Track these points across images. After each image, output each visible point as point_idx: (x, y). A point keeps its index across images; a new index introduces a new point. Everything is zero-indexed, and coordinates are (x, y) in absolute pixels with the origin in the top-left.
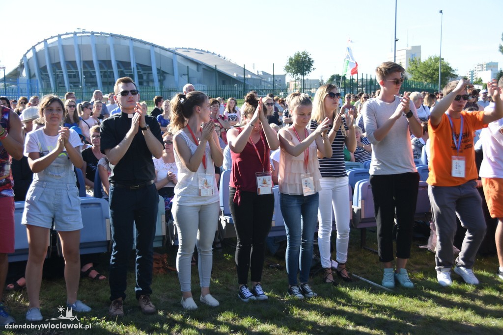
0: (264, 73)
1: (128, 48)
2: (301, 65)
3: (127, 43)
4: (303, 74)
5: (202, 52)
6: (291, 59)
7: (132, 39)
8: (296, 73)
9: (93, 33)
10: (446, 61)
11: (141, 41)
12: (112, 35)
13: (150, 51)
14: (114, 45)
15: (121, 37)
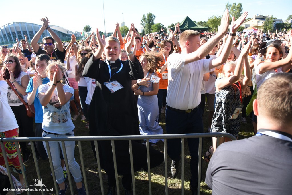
0: (77, 32)
1: (32, 26)
2: (88, 29)
3: (31, 25)
4: (88, 31)
5: (56, 26)
6: (84, 27)
7: (33, 24)
8: (86, 31)
9: (19, 23)
10: (128, 27)
11: (35, 24)
12: (26, 23)
13: (39, 27)
14: (27, 26)
15: (29, 23)
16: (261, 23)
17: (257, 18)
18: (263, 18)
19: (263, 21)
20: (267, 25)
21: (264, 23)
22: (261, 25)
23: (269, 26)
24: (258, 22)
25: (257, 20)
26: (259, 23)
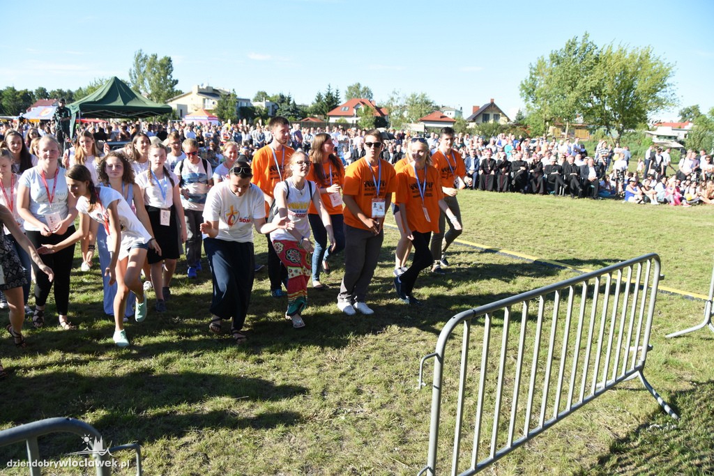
16: (212, 104)
17: (201, 92)
18: (214, 93)
19: (215, 100)
20: (224, 108)
21: (217, 103)
22: (212, 109)
23: (230, 110)
24: (204, 100)
25: (201, 97)
26: (206, 104)
